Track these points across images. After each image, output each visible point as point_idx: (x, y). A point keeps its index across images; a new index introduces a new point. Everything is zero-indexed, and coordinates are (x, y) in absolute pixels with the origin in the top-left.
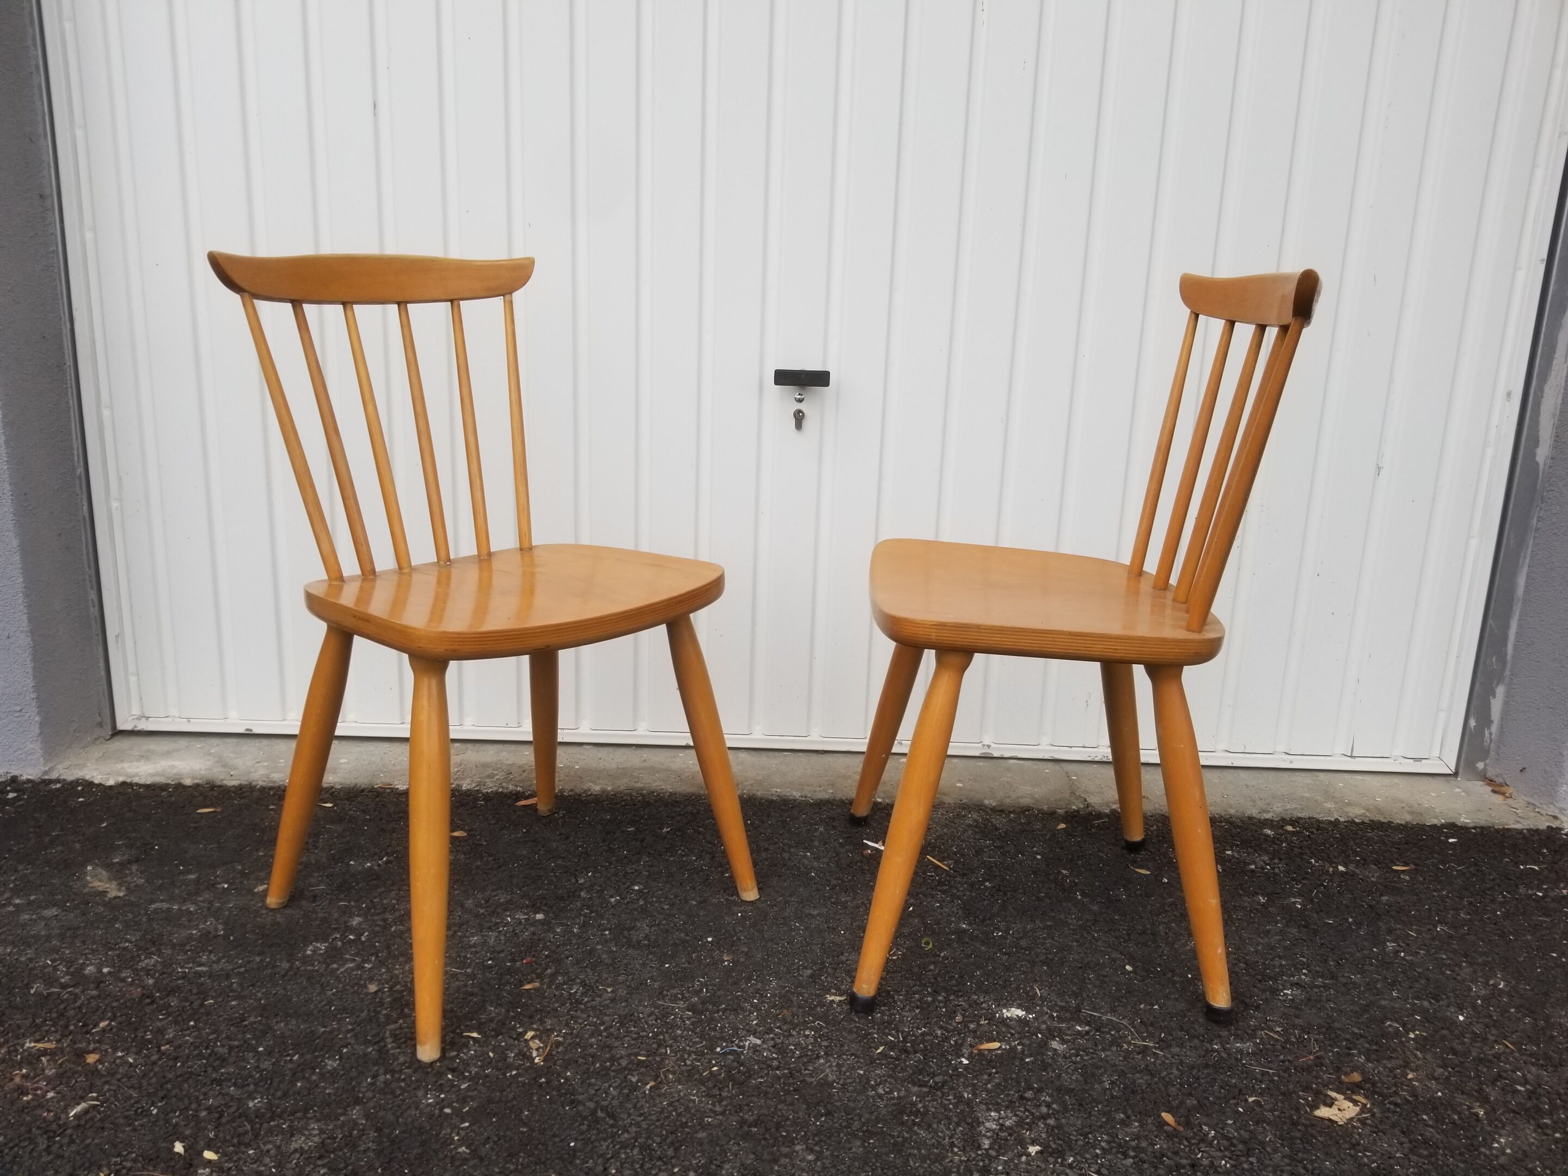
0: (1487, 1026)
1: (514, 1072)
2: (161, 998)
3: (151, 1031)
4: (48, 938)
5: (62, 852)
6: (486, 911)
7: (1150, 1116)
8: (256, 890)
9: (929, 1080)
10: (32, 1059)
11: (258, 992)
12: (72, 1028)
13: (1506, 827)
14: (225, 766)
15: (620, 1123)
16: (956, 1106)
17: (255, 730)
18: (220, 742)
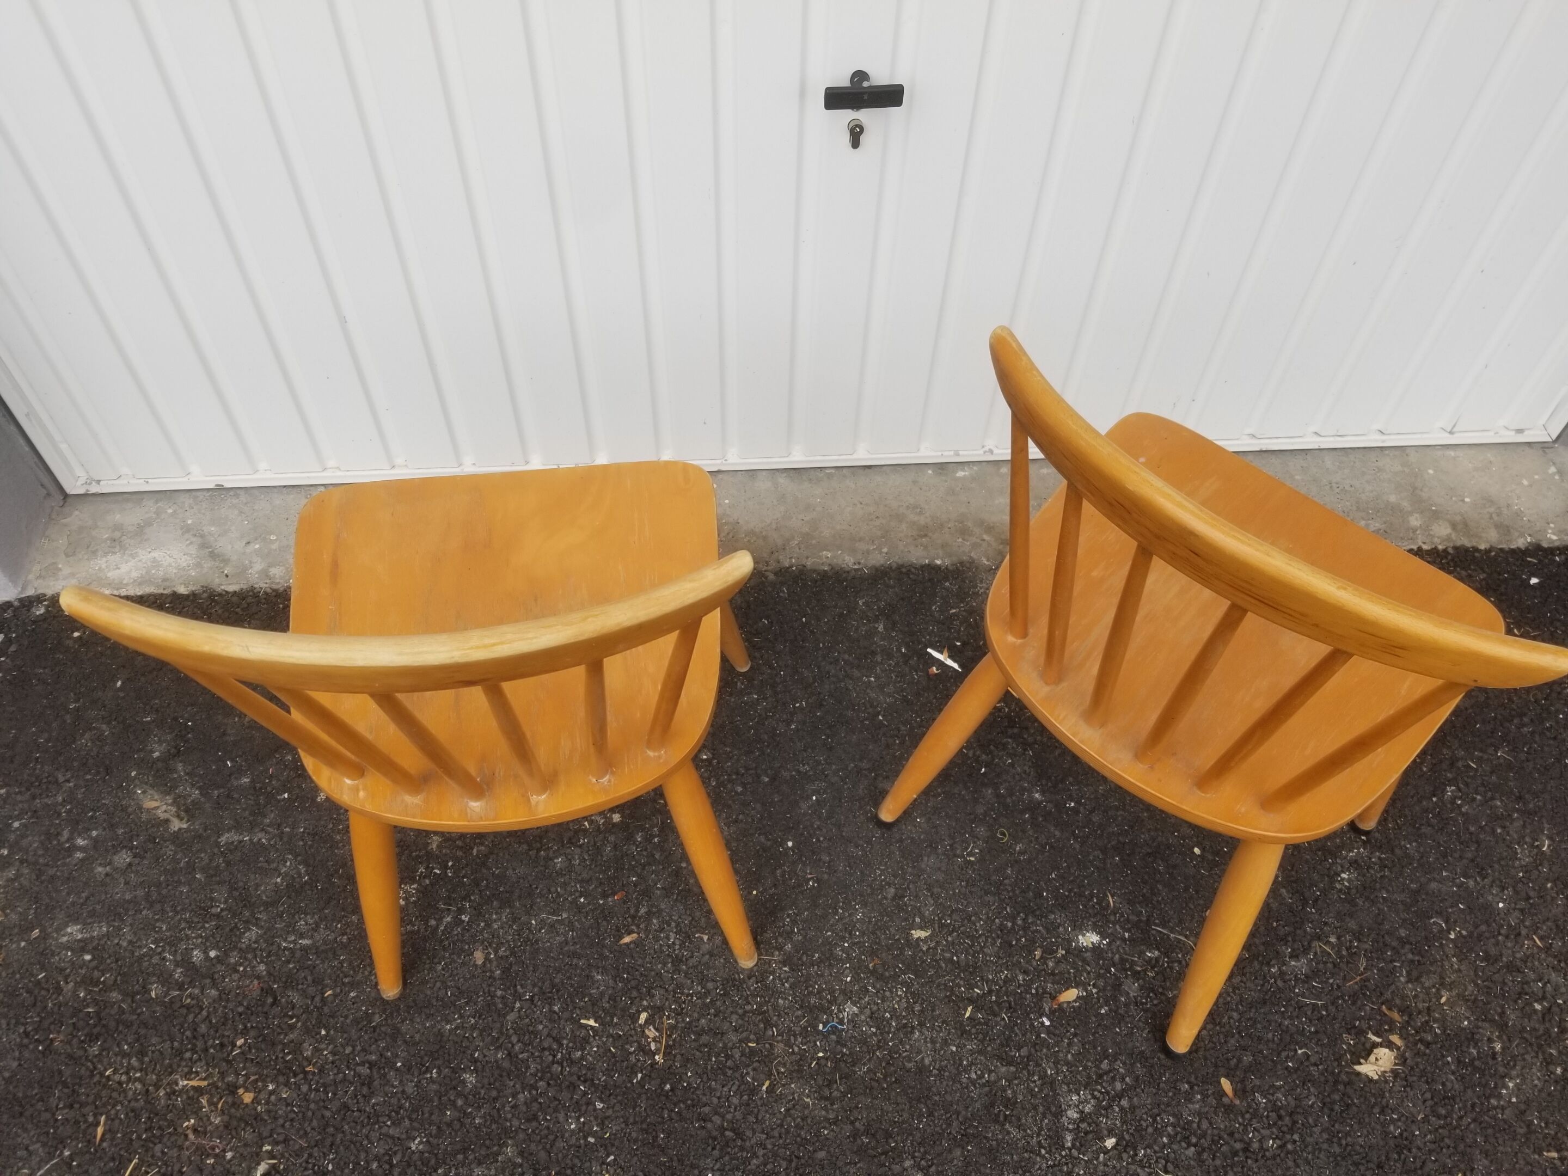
0: (1522, 912)
1: (640, 1076)
2: (282, 994)
4: (136, 904)
5: (93, 742)
7: (1211, 1085)
9: (1015, 1055)
10: (193, 1103)
12: (212, 1050)
14: (213, 555)
16: (1041, 1089)
17: (227, 485)
18: (191, 501)
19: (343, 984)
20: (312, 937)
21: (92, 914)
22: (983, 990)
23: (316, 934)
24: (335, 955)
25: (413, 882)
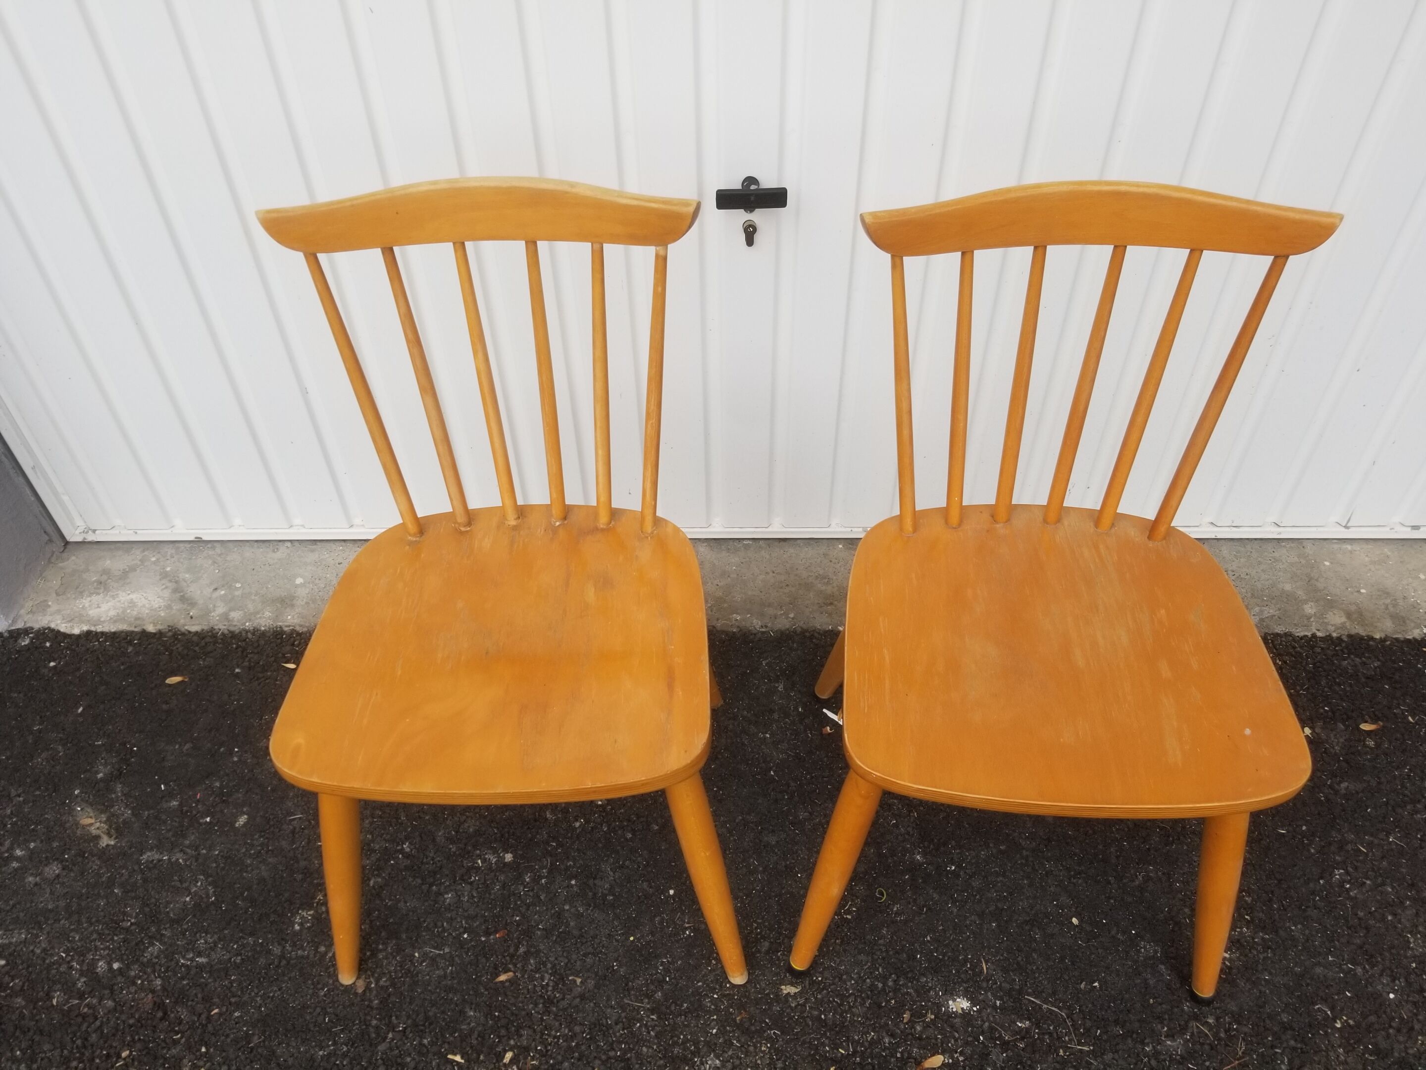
0: (1416, 1006)
2: (172, 1009)
4: (56, 914)
5: (48, 761)
8: (237, 825)
11: (257, 994)
12: (97, 1061)
14: (183, 599)
17: (205, 538)
18: (173, 551)
19: (230, 1003)
20: (208, 956)
21: (16, 921)
22: (847, 1050)
23: (213, 953)
24: (227, 975)
25: (311, 907)
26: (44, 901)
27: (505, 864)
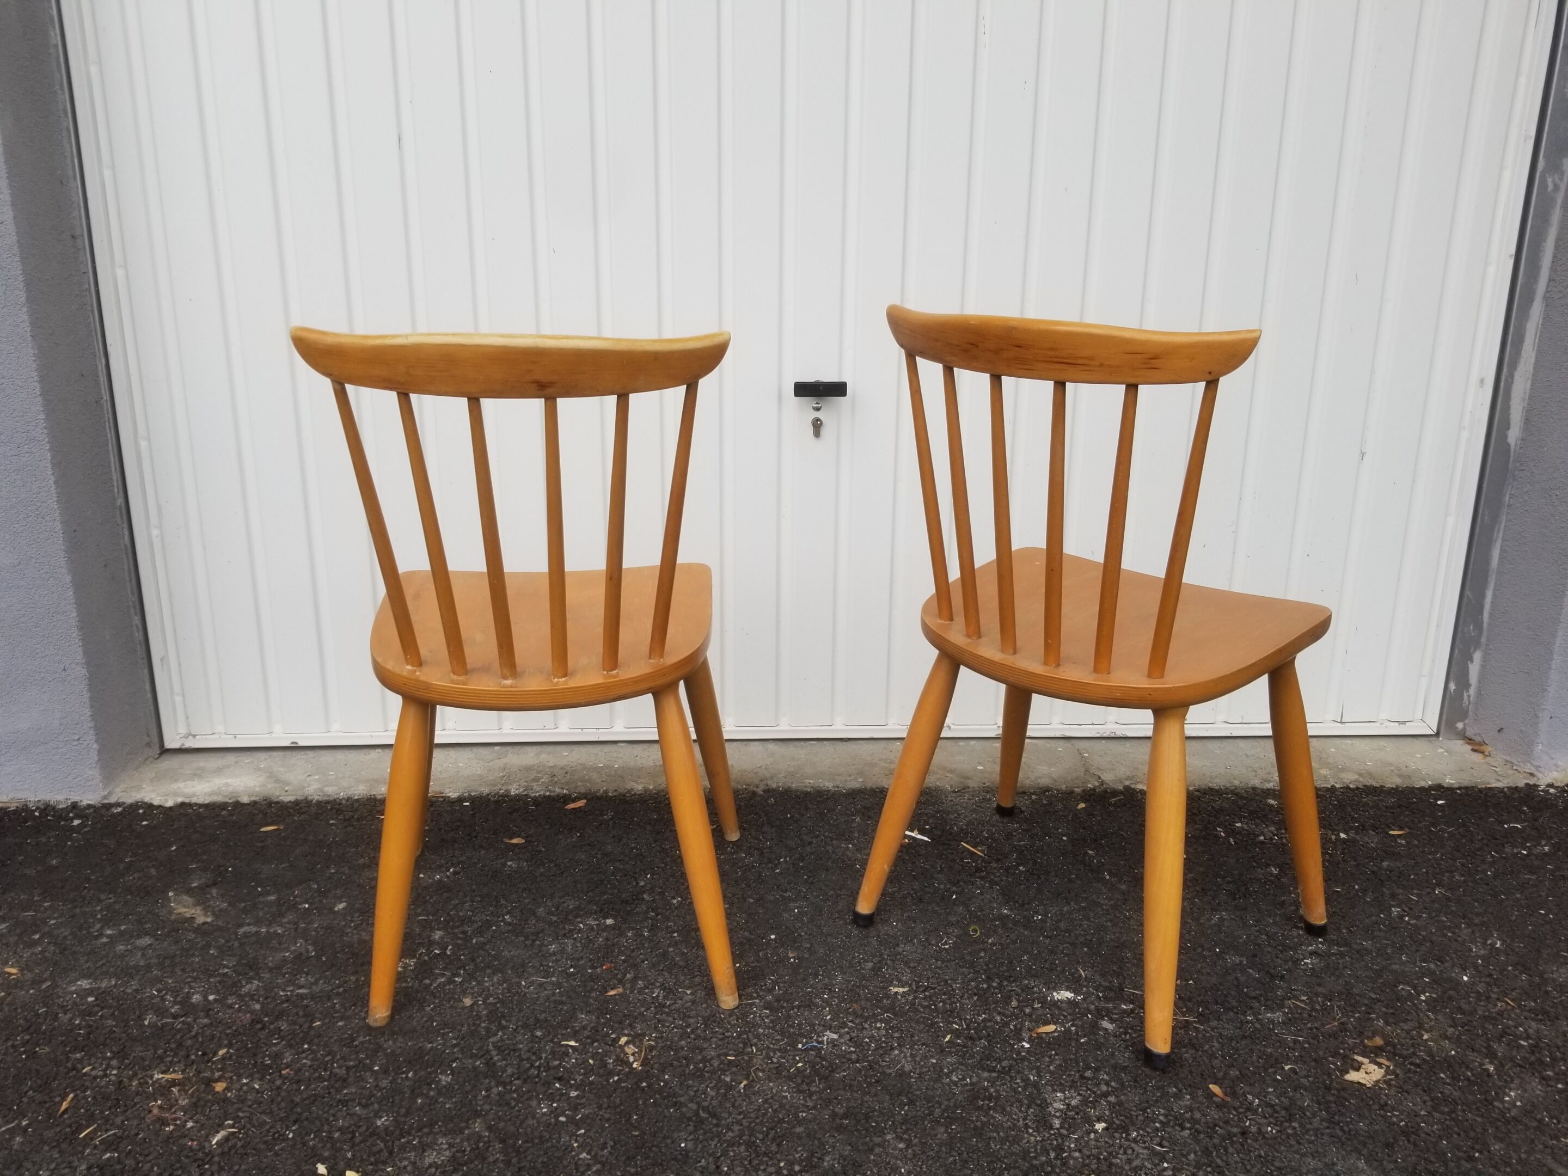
0: (1488, 984)
1: (616, 1078)
2: (272, 1023)
3: (269, 1056)
4: (148, 968)
5: (139, 878)
6: (559, 918)
7: (1200, 1089)
8: (336, 909)
9: (996, 1066)
10: (164, 1090)
11: (361, 1011)
12: (193, 1057)
13: (1488, 786)
14: (277, 781)
15: (723, 1122)
16: (1024, 1089)
17: (301, 743)
18: (267, 757)
19: (333, 1017)
20: (310, 988)
21: (107, 973)
22: (961, 1025)
23: (314, 987)
24: (329, 999)
25: (414, 957)
26: (137, 959)
27: (607, 926)
